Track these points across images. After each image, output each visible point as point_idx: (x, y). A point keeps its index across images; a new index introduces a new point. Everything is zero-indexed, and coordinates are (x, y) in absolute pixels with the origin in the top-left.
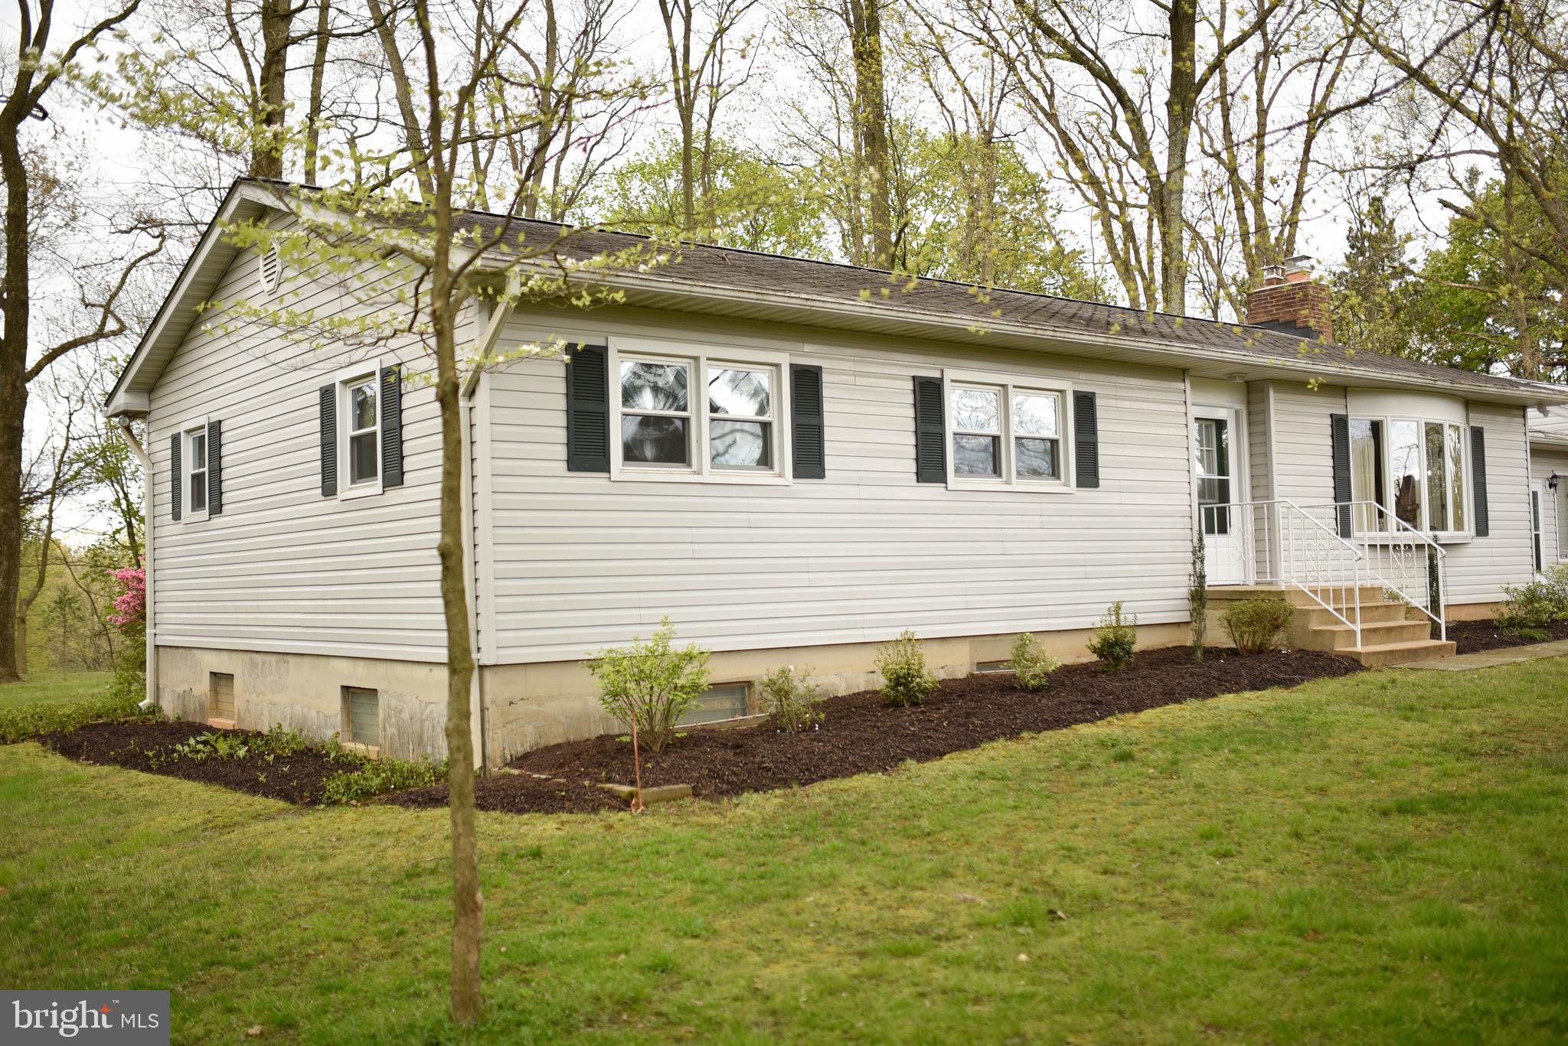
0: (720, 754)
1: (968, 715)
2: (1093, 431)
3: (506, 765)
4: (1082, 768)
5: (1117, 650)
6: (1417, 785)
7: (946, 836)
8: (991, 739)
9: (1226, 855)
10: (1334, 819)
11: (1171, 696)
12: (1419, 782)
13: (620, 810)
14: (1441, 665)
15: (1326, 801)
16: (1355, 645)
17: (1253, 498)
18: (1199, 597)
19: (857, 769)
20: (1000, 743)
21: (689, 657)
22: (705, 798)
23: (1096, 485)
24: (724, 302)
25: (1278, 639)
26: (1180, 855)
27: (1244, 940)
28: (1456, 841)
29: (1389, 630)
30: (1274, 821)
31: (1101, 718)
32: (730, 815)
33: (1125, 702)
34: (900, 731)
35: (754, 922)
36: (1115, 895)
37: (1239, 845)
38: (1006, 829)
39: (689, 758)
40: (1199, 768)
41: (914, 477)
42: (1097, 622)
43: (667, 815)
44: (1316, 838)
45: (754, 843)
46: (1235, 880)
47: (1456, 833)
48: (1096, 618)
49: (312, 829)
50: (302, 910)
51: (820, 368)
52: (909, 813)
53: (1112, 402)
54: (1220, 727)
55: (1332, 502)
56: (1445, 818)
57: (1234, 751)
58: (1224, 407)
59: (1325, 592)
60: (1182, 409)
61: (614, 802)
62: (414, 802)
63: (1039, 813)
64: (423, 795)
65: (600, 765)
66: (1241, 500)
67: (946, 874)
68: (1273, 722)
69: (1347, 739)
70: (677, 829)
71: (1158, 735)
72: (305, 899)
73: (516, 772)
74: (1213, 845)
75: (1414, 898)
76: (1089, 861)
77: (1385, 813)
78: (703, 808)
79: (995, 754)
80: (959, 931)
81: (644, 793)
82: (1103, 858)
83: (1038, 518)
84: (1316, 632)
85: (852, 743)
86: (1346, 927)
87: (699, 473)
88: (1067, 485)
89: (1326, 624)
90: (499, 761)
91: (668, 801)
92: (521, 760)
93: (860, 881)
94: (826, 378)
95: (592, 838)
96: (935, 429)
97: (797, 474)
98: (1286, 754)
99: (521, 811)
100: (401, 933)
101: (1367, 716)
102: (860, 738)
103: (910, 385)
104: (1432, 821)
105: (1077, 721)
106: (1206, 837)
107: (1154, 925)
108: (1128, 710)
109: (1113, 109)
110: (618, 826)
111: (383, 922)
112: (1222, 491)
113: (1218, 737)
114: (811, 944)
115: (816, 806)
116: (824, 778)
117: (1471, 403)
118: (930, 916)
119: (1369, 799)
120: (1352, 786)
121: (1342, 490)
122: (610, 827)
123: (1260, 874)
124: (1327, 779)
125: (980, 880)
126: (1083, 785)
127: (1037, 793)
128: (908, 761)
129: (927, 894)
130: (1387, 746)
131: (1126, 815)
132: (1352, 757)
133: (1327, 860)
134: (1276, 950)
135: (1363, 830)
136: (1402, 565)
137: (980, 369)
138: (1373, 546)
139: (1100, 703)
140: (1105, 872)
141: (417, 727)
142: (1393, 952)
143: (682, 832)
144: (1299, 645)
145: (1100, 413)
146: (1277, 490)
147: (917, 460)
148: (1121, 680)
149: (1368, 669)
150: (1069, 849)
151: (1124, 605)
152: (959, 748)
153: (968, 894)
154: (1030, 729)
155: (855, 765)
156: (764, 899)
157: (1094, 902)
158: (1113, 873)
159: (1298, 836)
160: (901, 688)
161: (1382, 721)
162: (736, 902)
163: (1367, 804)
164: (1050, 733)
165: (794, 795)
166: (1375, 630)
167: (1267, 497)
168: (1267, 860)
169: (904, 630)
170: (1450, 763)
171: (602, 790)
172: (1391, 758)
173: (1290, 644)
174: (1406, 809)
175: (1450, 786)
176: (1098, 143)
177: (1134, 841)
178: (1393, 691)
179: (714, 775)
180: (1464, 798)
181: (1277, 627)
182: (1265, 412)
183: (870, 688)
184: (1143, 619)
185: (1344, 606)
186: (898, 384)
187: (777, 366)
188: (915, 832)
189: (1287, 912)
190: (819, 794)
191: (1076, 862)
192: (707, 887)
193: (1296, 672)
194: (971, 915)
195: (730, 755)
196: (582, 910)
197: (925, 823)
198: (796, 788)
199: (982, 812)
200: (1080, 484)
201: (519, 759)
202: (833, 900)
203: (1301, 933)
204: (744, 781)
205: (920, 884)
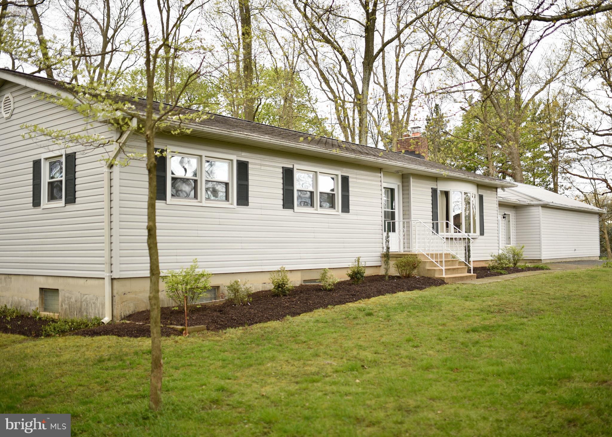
0: (215, 314)
1: (307, 299)
2: (348, 191)
3: (122, 319)
4: (354, 318)
5: (358, 275)
6: (476, 322)
7: (311, 343)
8: (317, 308)
9: (416, 347)
10: (451, 334)
11: (380, 293)
12: (476, 321)
13: (179, 335)
14: (473, 282)
15: (446, 328)
16: (442, 275)
17: (403, 219)
18: (387, 256)
19: (268, 320)
20: (321, 310)
21: (203, 275)
22: (212, 330)
23: (348, 212)
24: (214, 134)
25: (415, 272)
26: (400, 347)
27: (433, 373)
28: (494, 340)
29: (454, 269)
30: (430, 335)
31: (356, 301)
32: (224, 337)
33: (364, 295)
34: (282, 305)
35: (251, 373)
36: (381, 360)
37: (421, 343)
38: (334, 340)
39: (203, 315)
40: (399, 317)
41: (282, 206)
42: (350, 265)
43: (199, 337)
44: (446, 340)
45: (238, 347)
46: (422, 354)
47: (493, 338)
48: (350, 263)
49: (46, 345)
50: (58, 375)
51: (248, 162)
52: (295, 335)
53: (355, 180)
54: (401, 304)
55: (431, 221)
56: (488, 333)
57: (409, 312)
58: (394, 183)
59: (432, 255)
60: (380, 184)
61: (176, 333)
62: (87, 334)
63: (344, 334)
64: (90, 331)
65: (166, 318)
66: (399, 219)
67: (317, 355)
68: (420, 302)
69: (448, 308)
70: (204, 342)
71: (379, 306)
72: (56, 371)
73: (128, 322)
74: (411, 344)
75: (485, 358)
76: (368, 350)
77: (468, 332)
78: (212, 334)
79: (319, 313)
80: (330, 374)
81: (188, 328)
82: (373, 349)
83: (327, 224)
84: (428, 270)
85: (265, 309)
86: (466, 367)
87: (201, 202)
88: (338, 211)
89: (432, 267)
90: (119, 318)
91: (198, 332)
92: (129, 317)
93: (286, 359)
94: (250, 166)
95: (171, 346)
96: (290, 188)
97: (238, 204)
98: (428, 313)
99: (136, 337)
100: (106, 382)
101: (453, 299)
102: (267, 308)
103: (281, 170)
104: (484, 334)
105: (347, 302)
106: (409, 341)
107: (400, 370)
108: (366, 298)
109: (340, 63)
110: (180, 341)
111: (97, 378)
112: (392, 216)
113: (402, 307)
114: (276, 380)
115: (256, 333)
116: (256, 323)
117: (480, 186)
118: (317, 369)
119: (461, 327)
120: (454, 323)
121: (435, 217)
122: (176, 342)
123: (431, 352)
124: (445, 320)
125: (331, 357)
126: (357, 324)
127: (341, 327)
128: (287, 316)
129: (313, 362)
130: (462, 309)
131: (377, 334)
132: (451, 314)
133: (453, 347)
134: (446, 375)
135: (462, 337)
136: (458, 245)
137: (307, 165)
138: (447, 238)
139: (355, 295)
140: (375, 353)
141: (79, 305)
142: (484, 374)
143: (206, 343)
144: (422, 275)
145: (350, 184)
146: (413, 216)
147: (283, 200)
148: (361, 287)
149: (448, 283)
150: (360, 346)
151: (361, 259)
152: (305, 311)
153: (329, 362)
154: (331, 305)
155: (268, 318)
156: (251, 366)
157: (375, 363)
158: (378, 353)
159: (440, 339)
160: (280, 289)
161: (458, 301)
162: (240, 367)
163: (461, 329)
164: (338, 306)
165: (246, 329)
166: (449, 269)
167: (409, 219)
168: (432, 348)
169: (281, 266)
170: (485, 315)
171: (169, 328)
172: (465, 313)
173: (419, 275)
174: (474, 330)
175: (487, 323)
176: (334, 76)
177: (383, 343)
178: (458, 291)
179: (214, 322)
180: (493, 326)
181: (415, 268)
182: (409, 186)
183: (263, 290)
184: (368, 264)
185: (439, 260)
186: (277, 170)
187: (232, 160)
188: (299, 341)
189: (445, 363)
190: (257, 328)
191: (364, 350)
192: (227, 362)
193: (423, 284)
194: (333, 368)
195: (219, 314)
196: (179, 372)
197: (303, 338)
198: (247, 326)
199: (323, 334)
200: (343, 211)
201: (127, 317)
202: (278, 365)
203: (452, 370)
204: (226, 324)
205: (309, 359)
